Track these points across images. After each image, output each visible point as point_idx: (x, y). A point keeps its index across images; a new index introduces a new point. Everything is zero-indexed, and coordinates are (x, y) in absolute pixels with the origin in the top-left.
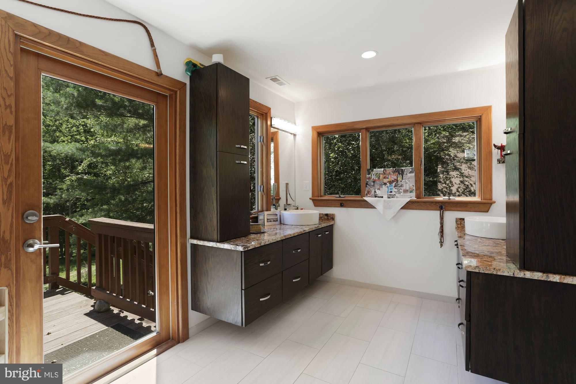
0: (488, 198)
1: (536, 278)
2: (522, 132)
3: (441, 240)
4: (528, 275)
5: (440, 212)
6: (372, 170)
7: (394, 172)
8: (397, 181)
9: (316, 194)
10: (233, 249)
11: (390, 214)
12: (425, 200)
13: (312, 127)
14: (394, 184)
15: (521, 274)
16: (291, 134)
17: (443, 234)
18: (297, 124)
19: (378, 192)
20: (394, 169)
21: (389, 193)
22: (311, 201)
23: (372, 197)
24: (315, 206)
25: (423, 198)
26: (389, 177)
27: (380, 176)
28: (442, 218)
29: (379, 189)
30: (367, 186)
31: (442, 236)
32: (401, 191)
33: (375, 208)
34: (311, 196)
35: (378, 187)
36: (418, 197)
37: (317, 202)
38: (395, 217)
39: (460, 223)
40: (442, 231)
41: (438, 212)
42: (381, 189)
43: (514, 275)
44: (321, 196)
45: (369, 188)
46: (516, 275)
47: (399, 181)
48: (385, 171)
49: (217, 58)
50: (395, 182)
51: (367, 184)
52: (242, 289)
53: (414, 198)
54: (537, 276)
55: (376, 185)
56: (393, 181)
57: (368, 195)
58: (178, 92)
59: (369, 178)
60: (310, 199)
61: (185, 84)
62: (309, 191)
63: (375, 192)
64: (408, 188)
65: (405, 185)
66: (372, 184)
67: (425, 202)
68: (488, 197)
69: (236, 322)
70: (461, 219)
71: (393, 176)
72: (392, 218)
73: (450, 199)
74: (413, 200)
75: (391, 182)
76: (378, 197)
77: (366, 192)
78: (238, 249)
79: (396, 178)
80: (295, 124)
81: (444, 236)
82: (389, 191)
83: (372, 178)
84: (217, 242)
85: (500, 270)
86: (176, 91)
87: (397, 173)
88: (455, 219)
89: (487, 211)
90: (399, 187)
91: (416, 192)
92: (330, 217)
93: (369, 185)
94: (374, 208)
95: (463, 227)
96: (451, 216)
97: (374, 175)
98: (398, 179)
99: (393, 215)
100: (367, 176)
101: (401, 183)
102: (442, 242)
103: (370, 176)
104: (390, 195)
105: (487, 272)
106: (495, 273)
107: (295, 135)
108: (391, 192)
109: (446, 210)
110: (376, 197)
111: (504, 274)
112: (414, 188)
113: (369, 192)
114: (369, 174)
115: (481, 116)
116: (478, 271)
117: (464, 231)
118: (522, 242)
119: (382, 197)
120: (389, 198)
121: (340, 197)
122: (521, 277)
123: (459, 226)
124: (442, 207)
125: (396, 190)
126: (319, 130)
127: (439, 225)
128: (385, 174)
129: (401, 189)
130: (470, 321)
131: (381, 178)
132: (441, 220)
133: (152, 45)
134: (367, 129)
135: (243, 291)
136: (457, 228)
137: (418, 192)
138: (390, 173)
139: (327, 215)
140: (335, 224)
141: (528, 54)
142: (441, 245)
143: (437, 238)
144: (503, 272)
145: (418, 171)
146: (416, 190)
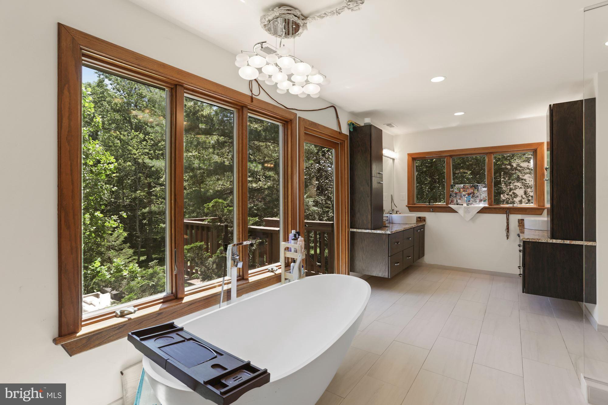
0: (542, 206)
1: (558, 243)
2: (552, 171)
3: (507, 234)
4: (554, 241)
5: (507, 215)
6: (455, 186)
7: (471, 187)
8: (474, 193)
9: (411, 202)
10: (383, 233)
11: (469, 217)
12: (495, 207)
13: (408, 154)
14: (471, 196)
15: (550, 241)
16: (391, 158)
17: (508, 230)
18: (395, 151)
19: (459, 201)
20: (472, 185)
21: (468, 202)
22: (407, 208)
23: (454, 204)
24: (410, 211)
25: (493, 205)
26: (468, 191)
27: (460, 190)
28: (508, 219)
29: (460, 199)
30: (451, 197)
31: (508, 232)
32: (476, 200)
33: (458, 213)
34: (407, 204)
35: (459, 197)
36: (490, 204)
37: (412, 208)
38: (473, 219)
39: (521, 223)
40: (508, 228)
41: (505, 215)
42: (461, 199)
43: (547, 241)
44: (414, 204)
45: (452, 198)
46: (548, 242)
47: (475, 194)
48: (464, 186)
49: (367, 121)
50: (472, 194)
51: (451, 195)
52: (389, 256)
53: (487, 205)
54: (559, 241)
55: (457, 196)
56: (471, 194)
57: (452, 204)
58: (346, 141)
59: (452, 191)
60: (406, 206)
61: (348, 135)
62: (405, 200)
63: (457, 201)
64: (482, 199)
65: (479, 196)
66: (455, 195)
67: (495, 208)
68: (542, 204)
69: (384, 276)
70: (522, 220)
71: (470, 190)
72: (470, 220)
73: (514, 206)
74: (486, 207)
75: (469, 194)
76: (459, 205)
77: (450, 201)
78: (387, 233)
79: (473, 191)
80: (394, 151)
81: (510, 231)
82: (468, 200)
83: (455, 191)
84: (371, 229)
85: (540, 239)
86: (345, 141)
87: (474, 188)
88: (518, 220)
89: (541, 214)
90: (476, 197)
91: (488, 201)
92: (421, 220)
93: (452, 196)
94: (456, 212)
95: (524, 225)
96: (514, 218)
97: (456, 189)
98: (475, 192)
99: (471, 218)
100: (451, 189)
101: (476, 195)
102: (508, 235)
103: (453, 189)
104: (468, 203)
105: (533, 241)
106: (537, 241)
107: (393, 159)
108: (469, 201)
109: (511, 214)
110: (457, 205)
111: (542, 241)
112: (487, 198)
113: (452, 201)
114: (452, 188)
115: (536, 149)
116: (529, 241)
117: (524, 227)
118: (552, 226)
119: (463, 205)
120: (468, 205)
121: (429, 205)
122: (551, 242)
123: (521, 224)
124: (508, 212)
125: (473, 200)
126: (413, 156)
127: (506, 224)
128: (464, 188)
129: (477, 199)
130: (525, 267)
131: (461, 191)
132: (507, 220)
133: (337, 117)
134: (451, 156)
135: (389, 257)
136: (519, 226)
137: (490, 201)
138: (468, 188)
139: (420, 218)
140: (426, 224)
141: (554, 132)
142: (508, 238)
143: (505, 233)
144: (542, 240)
145: (490, 187)
146: (488, 200)
